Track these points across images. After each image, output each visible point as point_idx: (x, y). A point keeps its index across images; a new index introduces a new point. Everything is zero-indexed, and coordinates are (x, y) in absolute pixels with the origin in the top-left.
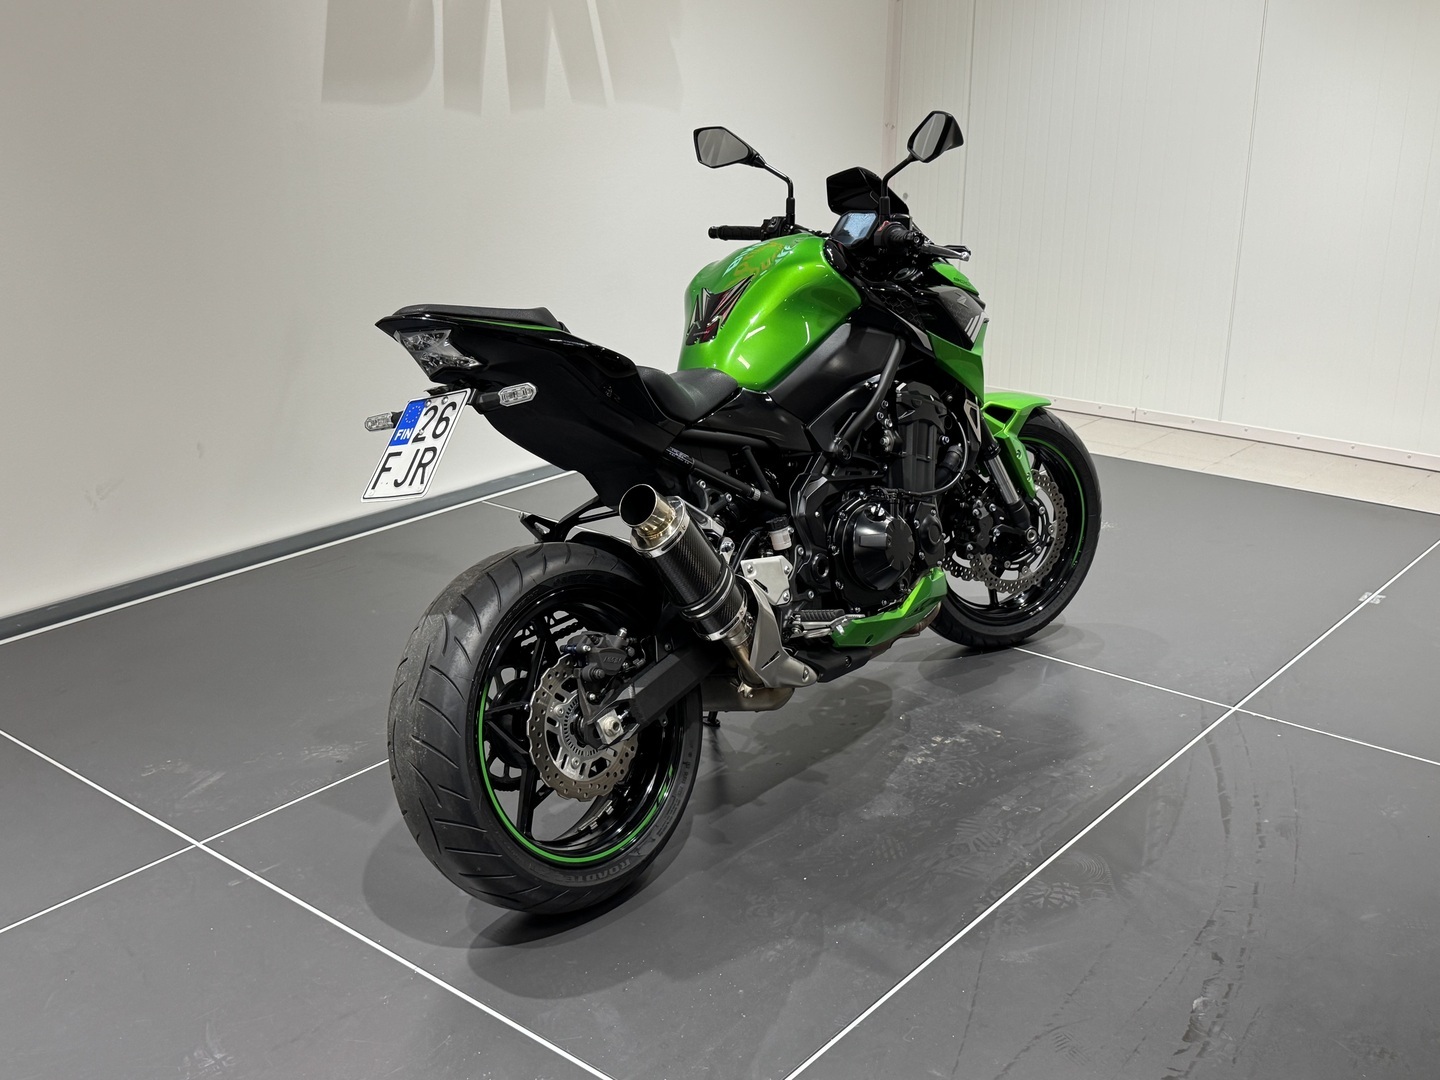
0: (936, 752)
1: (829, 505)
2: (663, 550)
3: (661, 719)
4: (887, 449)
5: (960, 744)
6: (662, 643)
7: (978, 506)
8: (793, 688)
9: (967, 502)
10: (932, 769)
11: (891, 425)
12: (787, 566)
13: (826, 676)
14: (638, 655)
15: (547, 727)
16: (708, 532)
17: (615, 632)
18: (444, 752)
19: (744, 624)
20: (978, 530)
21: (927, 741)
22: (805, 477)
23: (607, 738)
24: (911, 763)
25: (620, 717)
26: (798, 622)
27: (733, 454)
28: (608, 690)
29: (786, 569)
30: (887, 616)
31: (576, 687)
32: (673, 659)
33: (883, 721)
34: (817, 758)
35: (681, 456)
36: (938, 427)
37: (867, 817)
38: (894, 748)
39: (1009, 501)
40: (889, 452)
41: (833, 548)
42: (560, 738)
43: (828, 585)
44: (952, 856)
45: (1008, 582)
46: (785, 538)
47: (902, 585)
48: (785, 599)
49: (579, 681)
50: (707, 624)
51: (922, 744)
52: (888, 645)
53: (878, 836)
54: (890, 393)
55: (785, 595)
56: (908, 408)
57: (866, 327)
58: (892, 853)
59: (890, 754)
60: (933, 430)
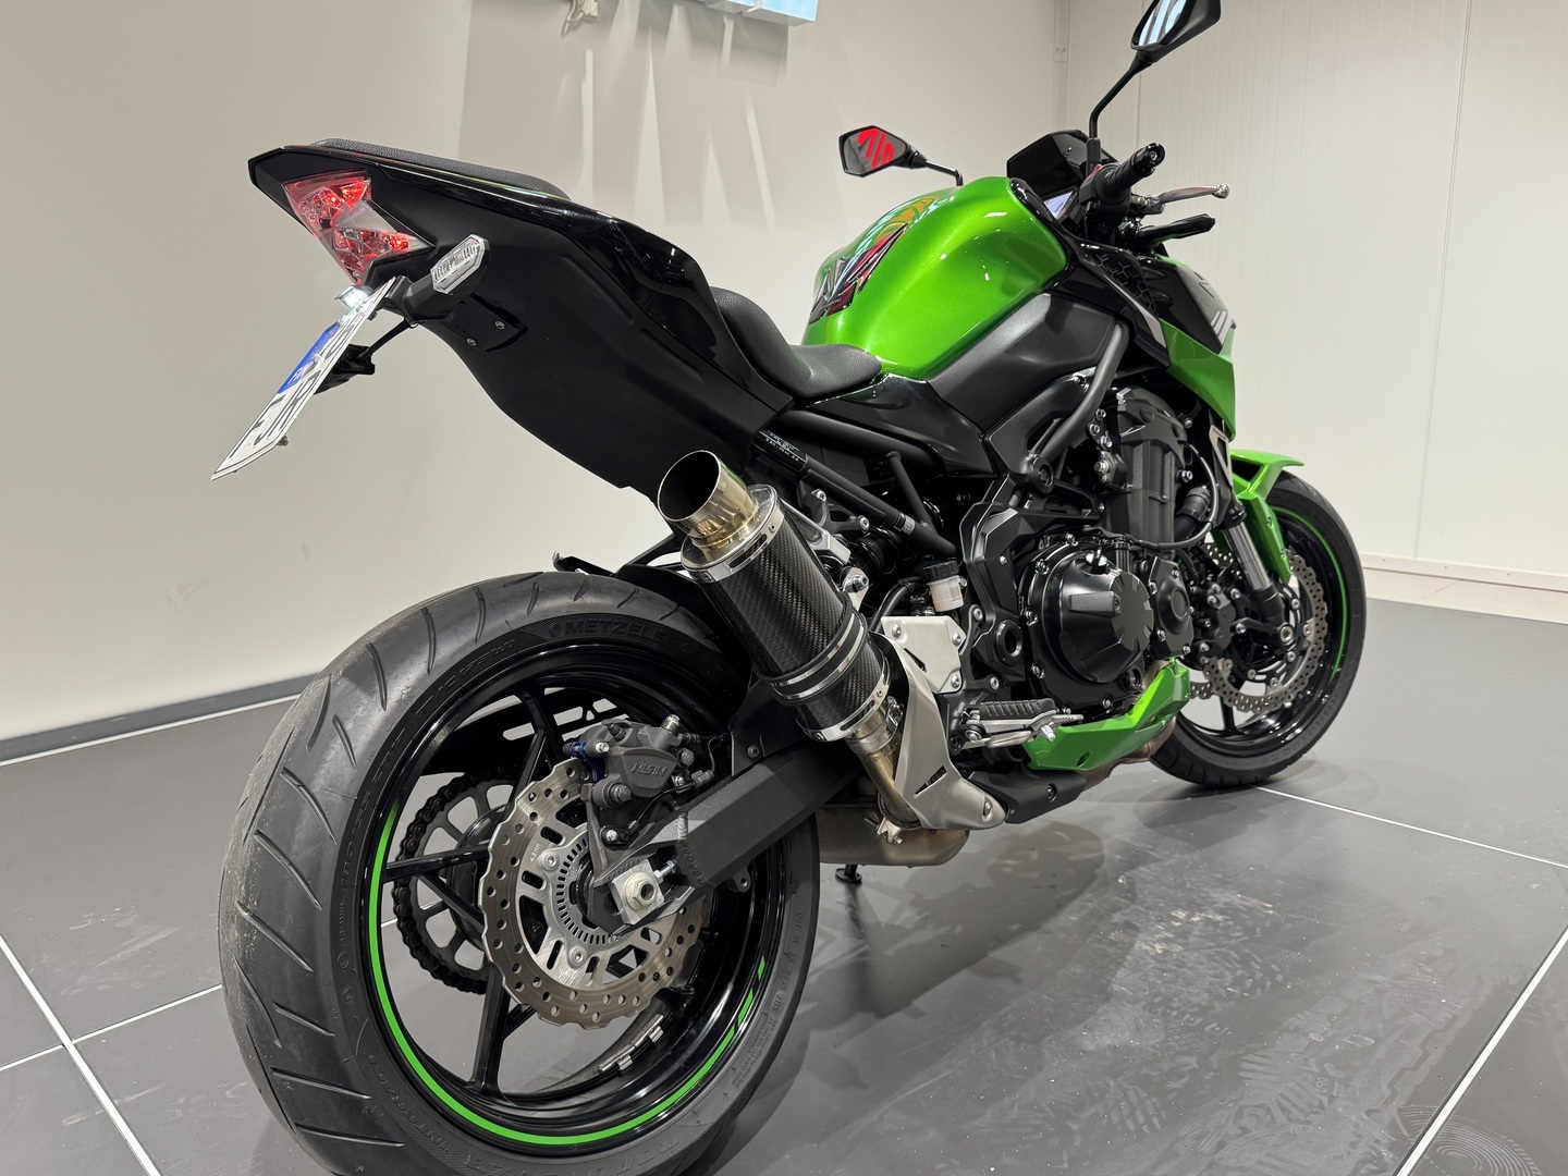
0: (1182, 934)
1: (1022, 549)
2: (733, 565)
3: (737, 878)
4: (1105, 478)
5: (1216, 924)
6: (744, 744)
7: (1215, 592)
8: (967, 830)
9: (1199, 586)
10: (1181, 964)
11: (1110, 445)
12: (956, 632)
13: (1018, 812)
14: (700, 763)
15: (524, 890)
16: (824, 556)
17: (658, 721)
18: (288, 938)
19: (884, 717)
20: (1215, 623)
21: (1164, 918)
22: (984, 507)
23: (629, 913)
24: (1147, 951)
25: (658, 874)
26: (975, 720)
27: (872, 460)
28: (642, 825)
29: (955, 637)
30: (1110, 724)
31: (584, 819)
32: (762, 773)
33: (1094, 885)
34: (1002, 940)
35: (786, 446)
36: (1177, 457)
37: (1091, 1047)
38: (1116, 926)
39: (1257, 586)
40: (1107, 482)
41: (1028, 614)
42: (549, 911)
43: (1020, 670)
44: (1245, 1130)
45: (1252, 699)
46: (953, 594)
47: (1133, 679)
48: (954, 685)
49: (589, 806)
50: (818, 711)
51: (1159, 922)
52: (1105, 772)
53: (1112, 1083)
54: (1108, 401)
55: (954, 679)
56: (1135, 422)
57: (1073, 301)
58: (1141, 1119)
59: (1112, 936)
60: (1170, 459)
